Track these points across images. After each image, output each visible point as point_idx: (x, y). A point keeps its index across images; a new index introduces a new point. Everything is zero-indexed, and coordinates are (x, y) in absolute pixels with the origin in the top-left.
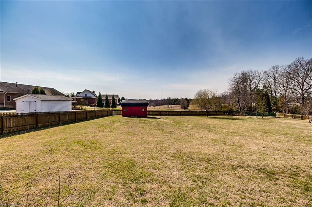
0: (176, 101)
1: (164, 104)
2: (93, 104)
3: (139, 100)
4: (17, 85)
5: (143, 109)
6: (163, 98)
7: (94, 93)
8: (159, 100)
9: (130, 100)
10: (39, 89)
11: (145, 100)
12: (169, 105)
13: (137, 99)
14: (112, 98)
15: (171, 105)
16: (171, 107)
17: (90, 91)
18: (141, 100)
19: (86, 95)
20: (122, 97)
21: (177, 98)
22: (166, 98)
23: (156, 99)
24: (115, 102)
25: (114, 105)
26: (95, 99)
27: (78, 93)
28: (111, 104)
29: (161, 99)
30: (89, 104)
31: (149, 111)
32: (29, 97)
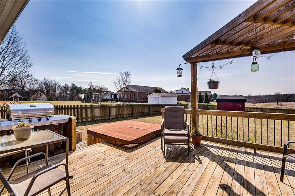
0: (289, 97)
1: (270, 101)
2: (188, 99)
3: (234, 96)
4: (142, 87)
5: (240, 105)
6: (268, 94)
7: (189, 90)
8: (261, 96)
9: (223, 96)
10: (158, 89)
11: (242, 96)
12: (278, 102)
13: (232, 95)
14: (205, 94)
15: (281, 102)
16: (281, 105)
17: (185, 89)
18: (236, 96)
19: (182, 92)
20: (215, 94)
21: (291, 93)
22: (273, 94)
23: (257, 95)
24: (208, 98)
25: (207, 101)
26: (190, 95)
27: (176, 90)
28: (204, 100)
29: (264, 95)
30: (185, 100)
31: (247, 108)
32: (155, 95)
